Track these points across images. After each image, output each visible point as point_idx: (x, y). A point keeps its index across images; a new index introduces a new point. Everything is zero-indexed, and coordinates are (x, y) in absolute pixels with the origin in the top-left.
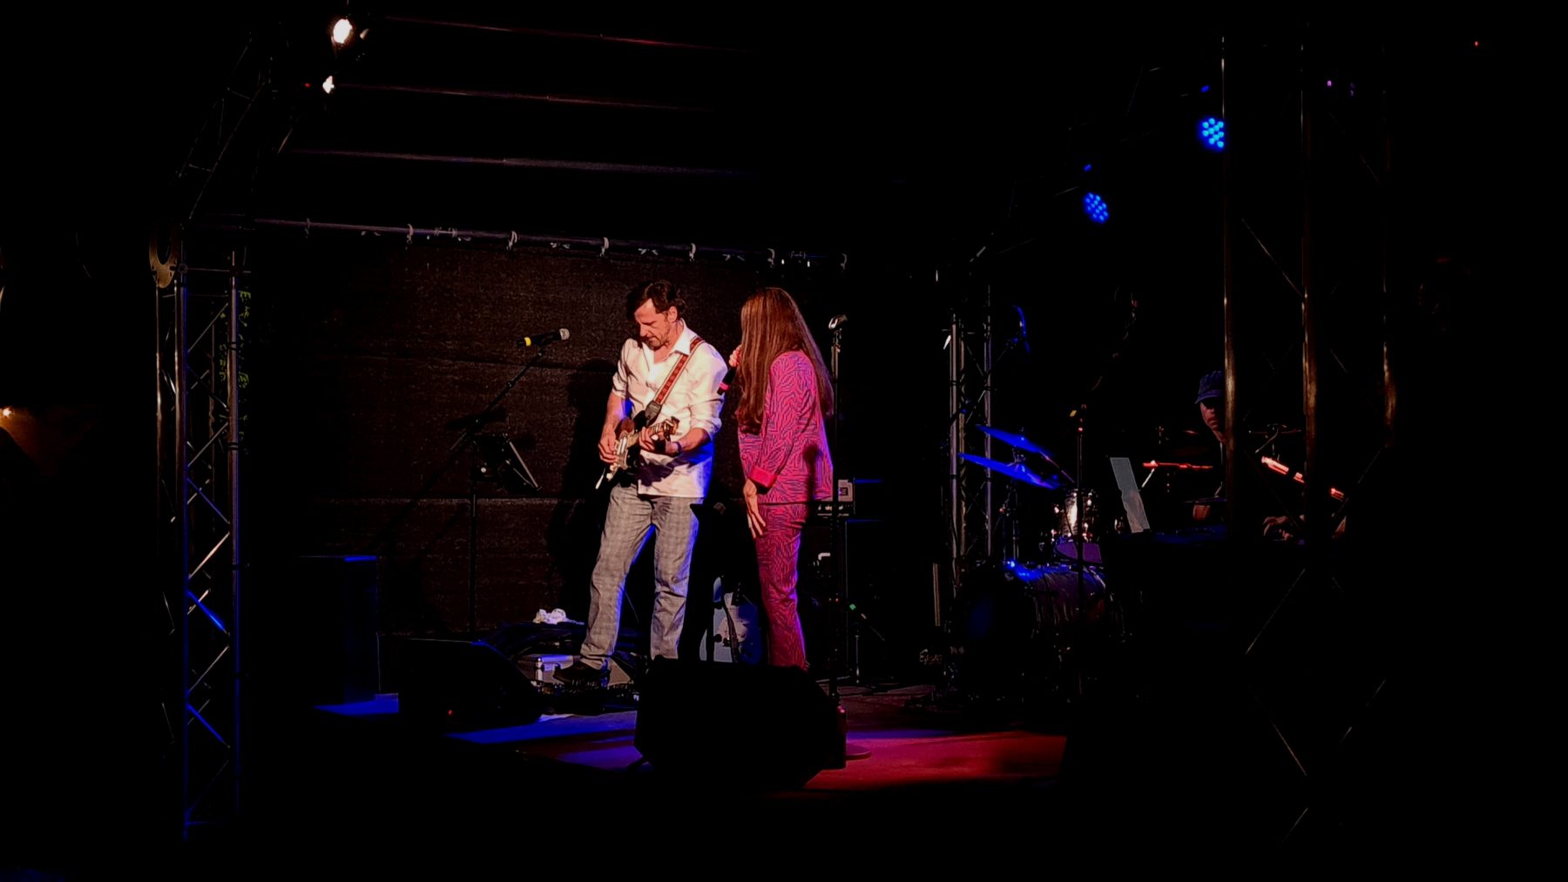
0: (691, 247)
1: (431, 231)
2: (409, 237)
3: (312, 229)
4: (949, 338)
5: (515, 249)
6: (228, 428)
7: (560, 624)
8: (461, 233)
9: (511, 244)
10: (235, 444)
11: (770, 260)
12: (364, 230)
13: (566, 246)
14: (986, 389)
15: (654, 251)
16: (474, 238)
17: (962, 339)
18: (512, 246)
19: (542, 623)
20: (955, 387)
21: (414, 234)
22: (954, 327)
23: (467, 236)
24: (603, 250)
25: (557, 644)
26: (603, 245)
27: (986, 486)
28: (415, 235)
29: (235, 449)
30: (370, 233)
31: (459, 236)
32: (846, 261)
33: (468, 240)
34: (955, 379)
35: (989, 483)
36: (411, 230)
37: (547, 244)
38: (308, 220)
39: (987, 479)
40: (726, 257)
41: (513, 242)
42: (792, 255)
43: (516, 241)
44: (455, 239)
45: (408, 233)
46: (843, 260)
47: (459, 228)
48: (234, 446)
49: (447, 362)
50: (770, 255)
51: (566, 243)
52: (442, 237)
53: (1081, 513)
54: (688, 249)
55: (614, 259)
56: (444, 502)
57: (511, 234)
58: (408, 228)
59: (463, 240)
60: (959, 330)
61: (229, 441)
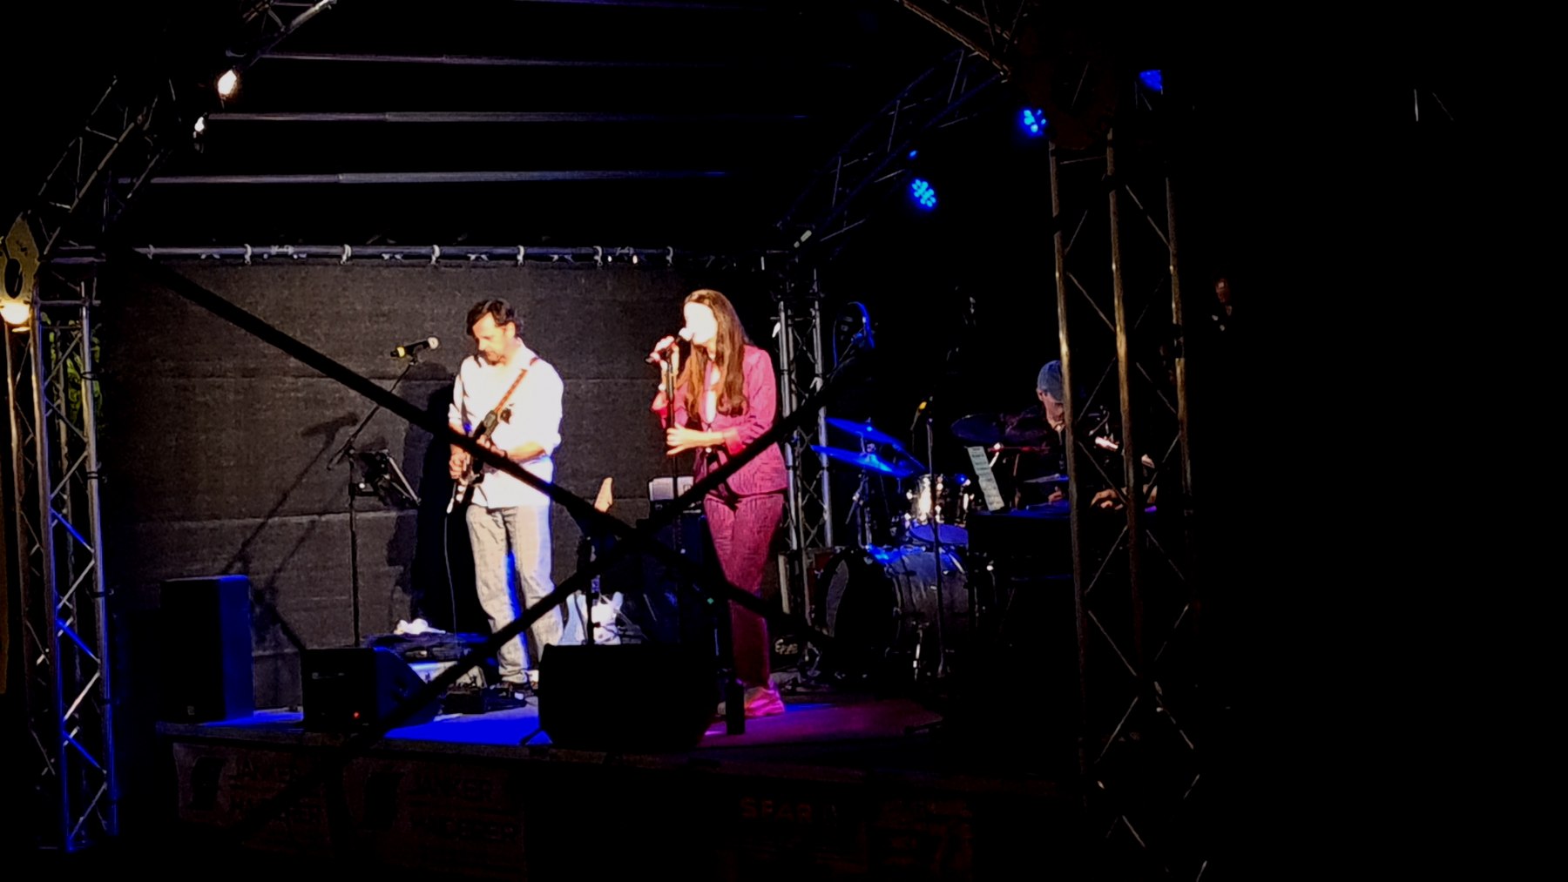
0: (519, 249)
1: (268, 250)
2: (247, 257)
3: (155, 255)
4: (777, 328)
5: (349, 263)
6: (86, 457)
7: (424, 634)
8: (297, 249)
9: (344, 258)
10: (93, 472)
11: (597, 259)
12: (204, 252)
13: (398, 257)
14: (817, 376)
15: (484, 256)
16: (310, 255)
17: (790, 325)
18: (347, 260)
19: (406, 635)
20: (786, 377)
21: (253, 253)
22: (783, 315)
23: (304, 253)
24: (434, 258)
25: (424, 653)
26: (433, 252)
27: (823, 474)
28: (252, 256)
29: (95, 478)
30: (210, 257)
31: (295, 253)
32: (671, 255)
33: (304, 256)
34: (786, 367)
35: (826, 474)
36: (249, 249)
37: (380, 256)
38: (151, 246)
39: (823, 469)
40: (553, 258)
41: (347, 257)
42: (619, 251)
43: (350, 255)
44: (291, 256)
45: (246, 252)
46: (668, 254)
47: (293, 244)
48: (94, 475)
49: (289, 380)
50: (597, 253)
51: (397, 253)
52: (279, 255)
53: (934, 497)
54: (516, 251)
55: (446, 266)
56: (294, 520)
57: (344, 249)
58: (246, 248)
59: (299, 257)
60: (787, 317)
61: (88, 471)
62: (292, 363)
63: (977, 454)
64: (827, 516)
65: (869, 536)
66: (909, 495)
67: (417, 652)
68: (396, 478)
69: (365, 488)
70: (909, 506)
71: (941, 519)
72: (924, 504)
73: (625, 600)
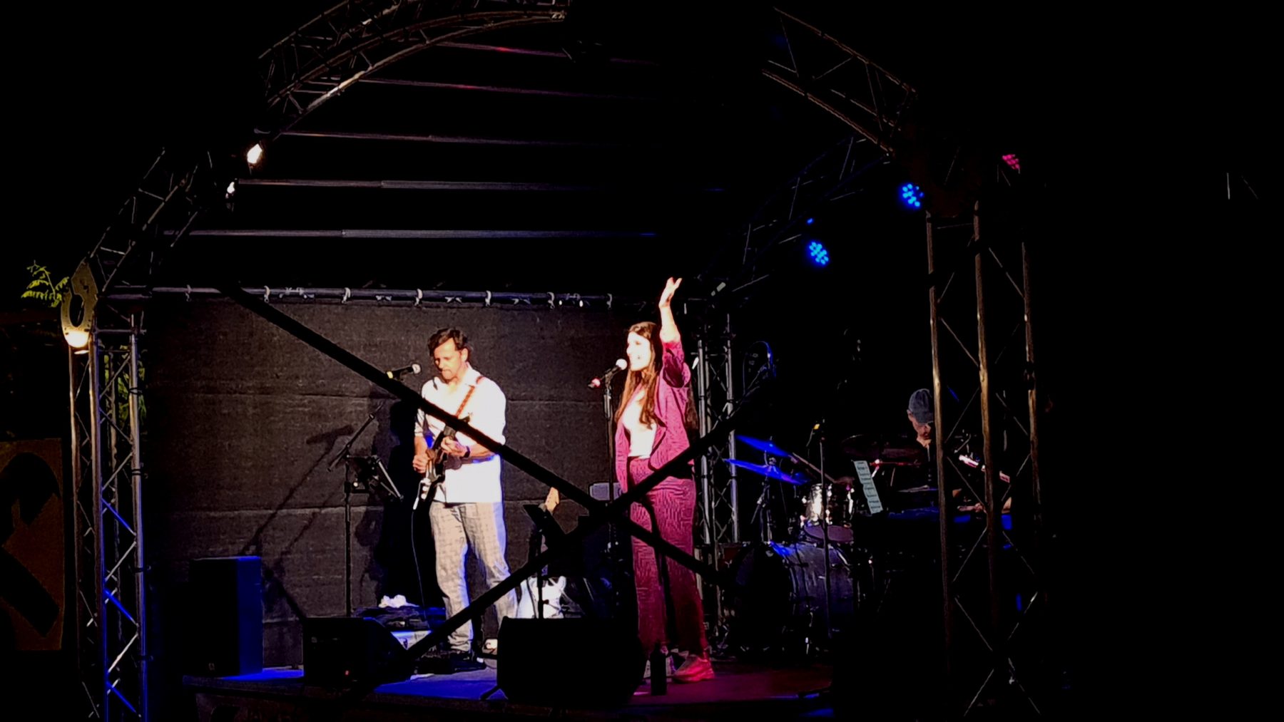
0: (487, 294)
1: (283, 291)
2: (266, 297)
3: (192, 294)
4: (696, 362)
5: (349, 302)
6: (131, 457)
7: (402, 608)
8: (307, 291)
9: (345, 298)
10: (137, 470)
11: (551, 302)
13: (389, 298)
14: (729, 401)
15: (458, 299)
16: (317, 296)
17: (707, 360)
18: (347, 300)
19: (388, 608)
20: (703, 402)
21: (271, 292)
22: (701, 351)
23: (312, 293)
24: (418, 300)
25: (403, 623)
26: (417, 296)
27: (731, 482)
28: (271, 296)
29: (138, 474)
31: (305, 294)
32: (611, 300)
33: (312, 296)
34: (703, 394)
35: (734, 482)
36: (268, 291)
37: (374, 298)
38: (189, 287)
39: (732, 477)
40: (514, 301)
41: (347, 296)
42: (568, 296)
43: (349, 296)
44: (302, 296)
45: (265, 293)
46: (609, 300)
47: (305, 287)
48: (137, 472)
49: (297, 397)
50: (550, 298)
51: (389, 295)
52: (292, 295)
53: (824, 502)
54: (484, 296)
55: (426, 307)
56: (299, 511)
57: (345, 291)
58: (265, 289)
59: (308, 297)
60: (704, 353)
61: (133, 468)
62: (300, 383)
63: (861, 467)
64: (734, 518)
65: (770, 535)
66: (804, 501)
67: (397, 622)
68: (383, 478)
69: (358, 486)
70: (804, 510)
71: (830, 521)
72: (816, 507)
73: (568, 583)
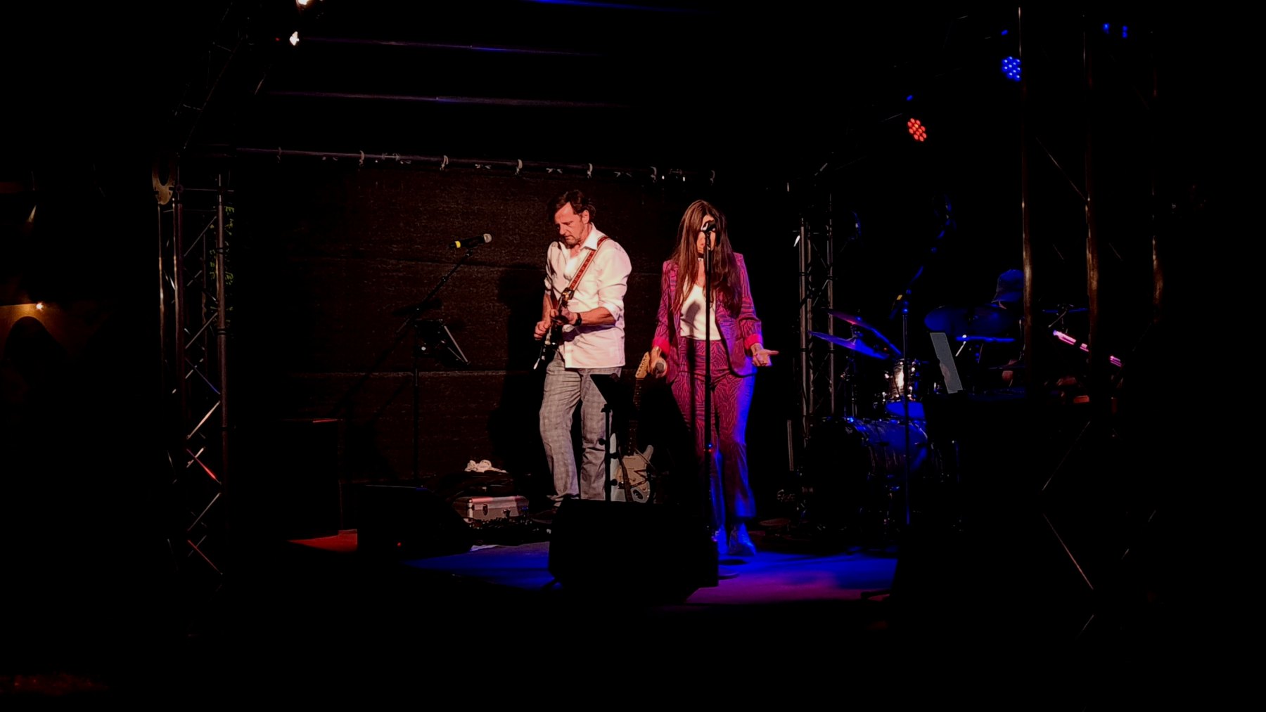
0: (589, 166)
1: (379, 156)
2: (361, 161)
3: (283, 155)
4: (798, 238)
5: (446, 170)
6: (217, 317)
7: (487, 472)
8: (403, 157)
9: (443, 166)
10: (223, 330)
11: (652, 176)
12: (324, 155)
13: (488, 167)
14: (829, 278)
15: (559, 170)
16: (413, 161)
17: (809, 238)
18: (445, 167)
19: (473, 472)
20: (803, 278)
22: (802, 228)
23: (409, 160)
24: (518, 170)
25: (485, 488)
26: (517, 166)
27: (830, 356)
28: (366, 159)
29: (223, 334)
30: (329, 158)
31: (401, 160)
32: (714, 176)
33: (409, 162)
34: (803, 271)
35: (832, 355)
36: (363, 155)
37: (473, 165)
38: (280, 148)
39: (830, 352)
40: (617, 174)
41: (445, 164)
42: (671, 171)
43: (448, 163)
44: (398, 162)
45: (360, 158)
46: (712, 175)
47: (401, 154)
48: (223, 332)
49: (393, 261)
50: (653, 173)
51: (488, 164)
52: (388, 161)
53: (906, 379)
54: (586, 167)
55: (527, 177)
56: (392, 375)
57: (443, 158)
58: (360, 153)
59: (405, 163)
60: (806, 231)
61: (219, 328)
62: (395, 248)
63: (939, 341)
64: (831, 390)
65: (855, 409)
66: (887, 376)
68: (449, 342)
70: (887, 385)
71: (912, 397)
72: (900, 380)
73: (655, 452)
